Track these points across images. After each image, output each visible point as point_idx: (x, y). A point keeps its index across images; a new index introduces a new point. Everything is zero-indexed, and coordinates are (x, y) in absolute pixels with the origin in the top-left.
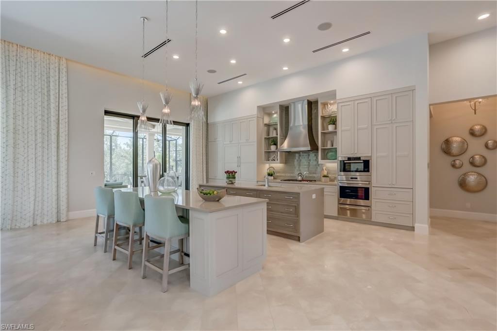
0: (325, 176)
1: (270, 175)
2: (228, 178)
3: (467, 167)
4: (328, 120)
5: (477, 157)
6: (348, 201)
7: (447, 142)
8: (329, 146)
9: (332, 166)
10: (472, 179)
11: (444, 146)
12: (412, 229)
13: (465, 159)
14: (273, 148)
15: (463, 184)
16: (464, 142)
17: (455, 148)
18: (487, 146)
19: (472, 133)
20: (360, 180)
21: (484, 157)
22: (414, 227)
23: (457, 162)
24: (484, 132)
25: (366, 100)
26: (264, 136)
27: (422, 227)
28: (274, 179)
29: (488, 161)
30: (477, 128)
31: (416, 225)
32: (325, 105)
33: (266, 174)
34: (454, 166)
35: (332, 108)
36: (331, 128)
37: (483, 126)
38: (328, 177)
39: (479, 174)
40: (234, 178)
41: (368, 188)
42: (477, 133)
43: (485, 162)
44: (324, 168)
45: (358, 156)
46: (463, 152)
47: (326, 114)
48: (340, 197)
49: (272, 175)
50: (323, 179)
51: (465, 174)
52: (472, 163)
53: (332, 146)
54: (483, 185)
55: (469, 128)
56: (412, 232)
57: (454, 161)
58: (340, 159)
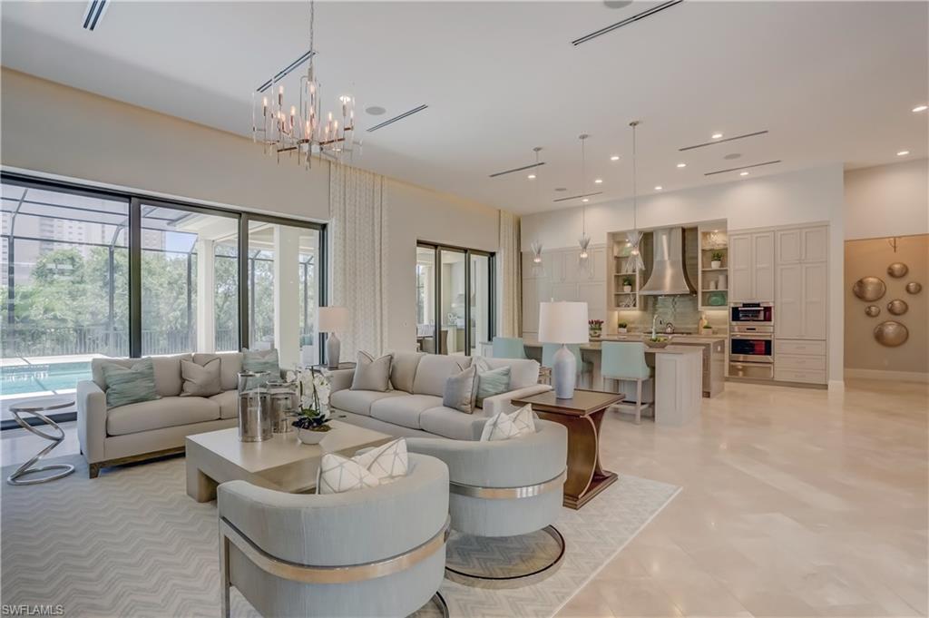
0: (706, 327)
1: (622, 326)
2: (592, 329)
3: (885, 315)
4: (710, 255)
5: (897, 303)
6: (741, 357)
7: (861, 283)
8: (712, 288)
9: (721, 314)
10: (891, 329)
11: (857, 289)
12: (825, 387)
13: (883, 304)
14: (627, 289)
15: (880, 337)
16: (881, 283)
17: (870, 291)
18: (908, 289)
19: (891, 273)
20: (758, 331)
21: (904, 303)
22: (827, 385)
23: (873, 309)
24: (905, 272)
25: (768, 234)
26: (614, 273)
27: (836, 384)
28: (628, 331)
29: (910, 308)
30: (897, 266)
31: (830, 383)
32: (706, 234)
33: (617, 326)
34: (869, 314)
35: (717, 240)
36: (715, 265)
37: (905, 265)
38: (710, 328)
39: (900, 324)
40: (600, 329)
41: (770, 341)
42: (897, 273)
43: (906, 309)
44: (704, 317)
45: (757, 302)
46: (880, 295)
47: (707, 248)
48: (733, 353)
49: (625, 327)
50: (704, 331)
51: (882, 324)
52: (891, 311)
53: (717, 288)
54: (904, 338)
55: (888, 266)
56: (825, 391)
57: (869, 308)
58: (732, 305)
